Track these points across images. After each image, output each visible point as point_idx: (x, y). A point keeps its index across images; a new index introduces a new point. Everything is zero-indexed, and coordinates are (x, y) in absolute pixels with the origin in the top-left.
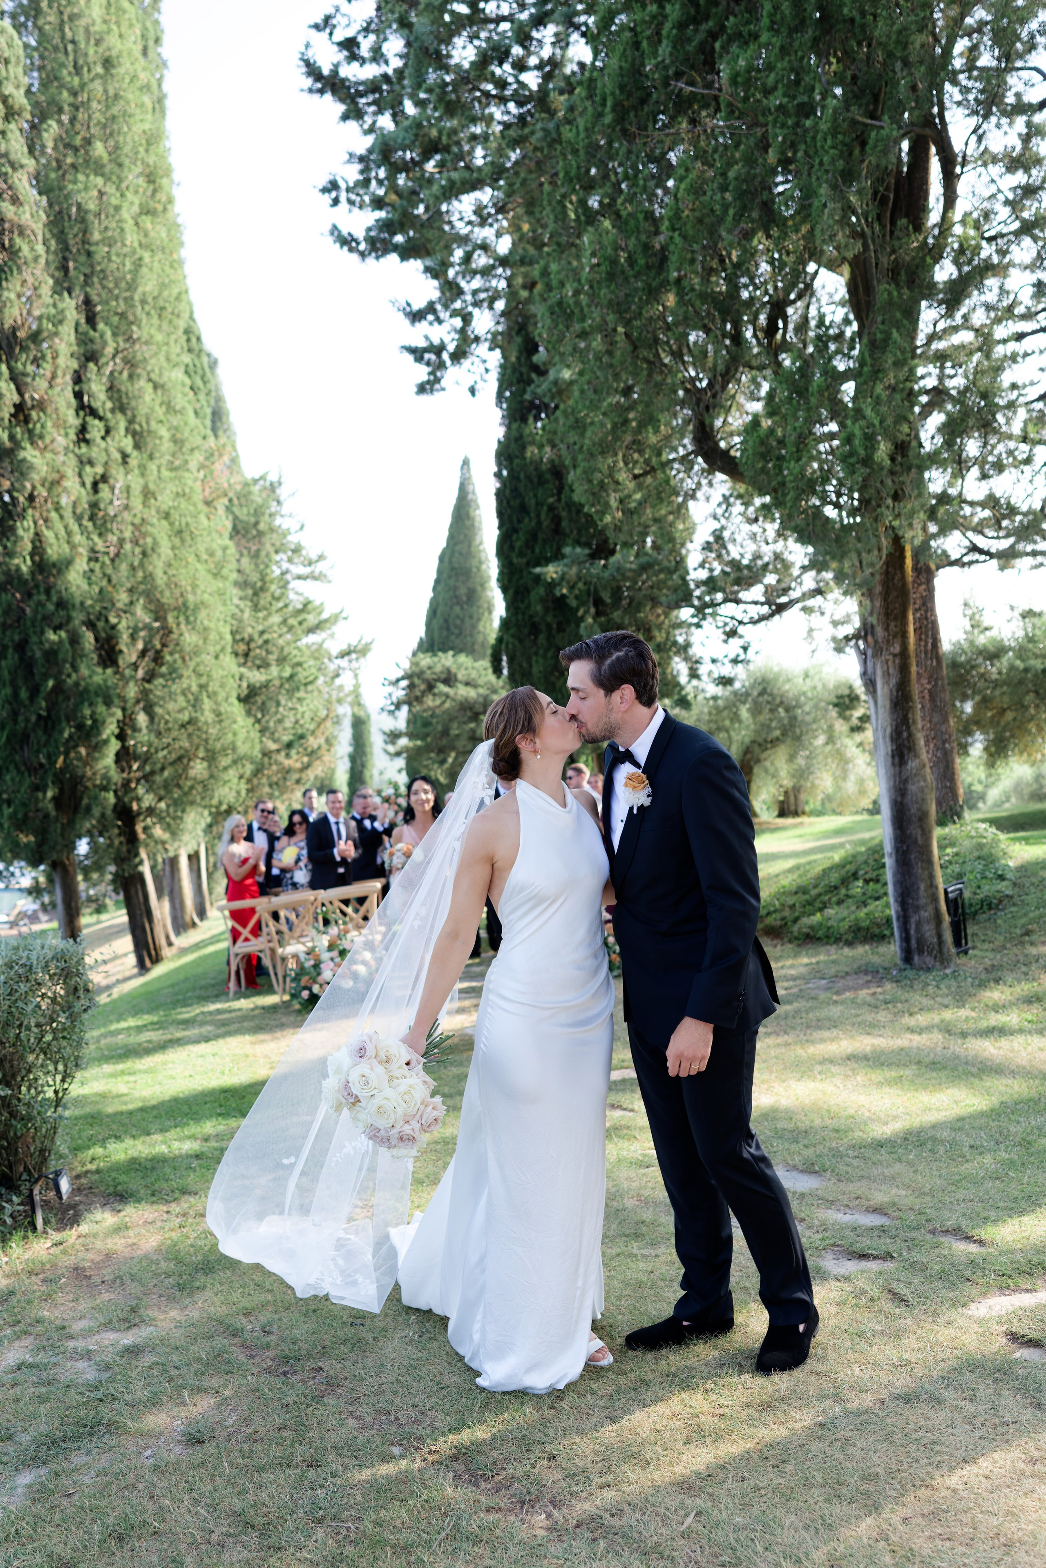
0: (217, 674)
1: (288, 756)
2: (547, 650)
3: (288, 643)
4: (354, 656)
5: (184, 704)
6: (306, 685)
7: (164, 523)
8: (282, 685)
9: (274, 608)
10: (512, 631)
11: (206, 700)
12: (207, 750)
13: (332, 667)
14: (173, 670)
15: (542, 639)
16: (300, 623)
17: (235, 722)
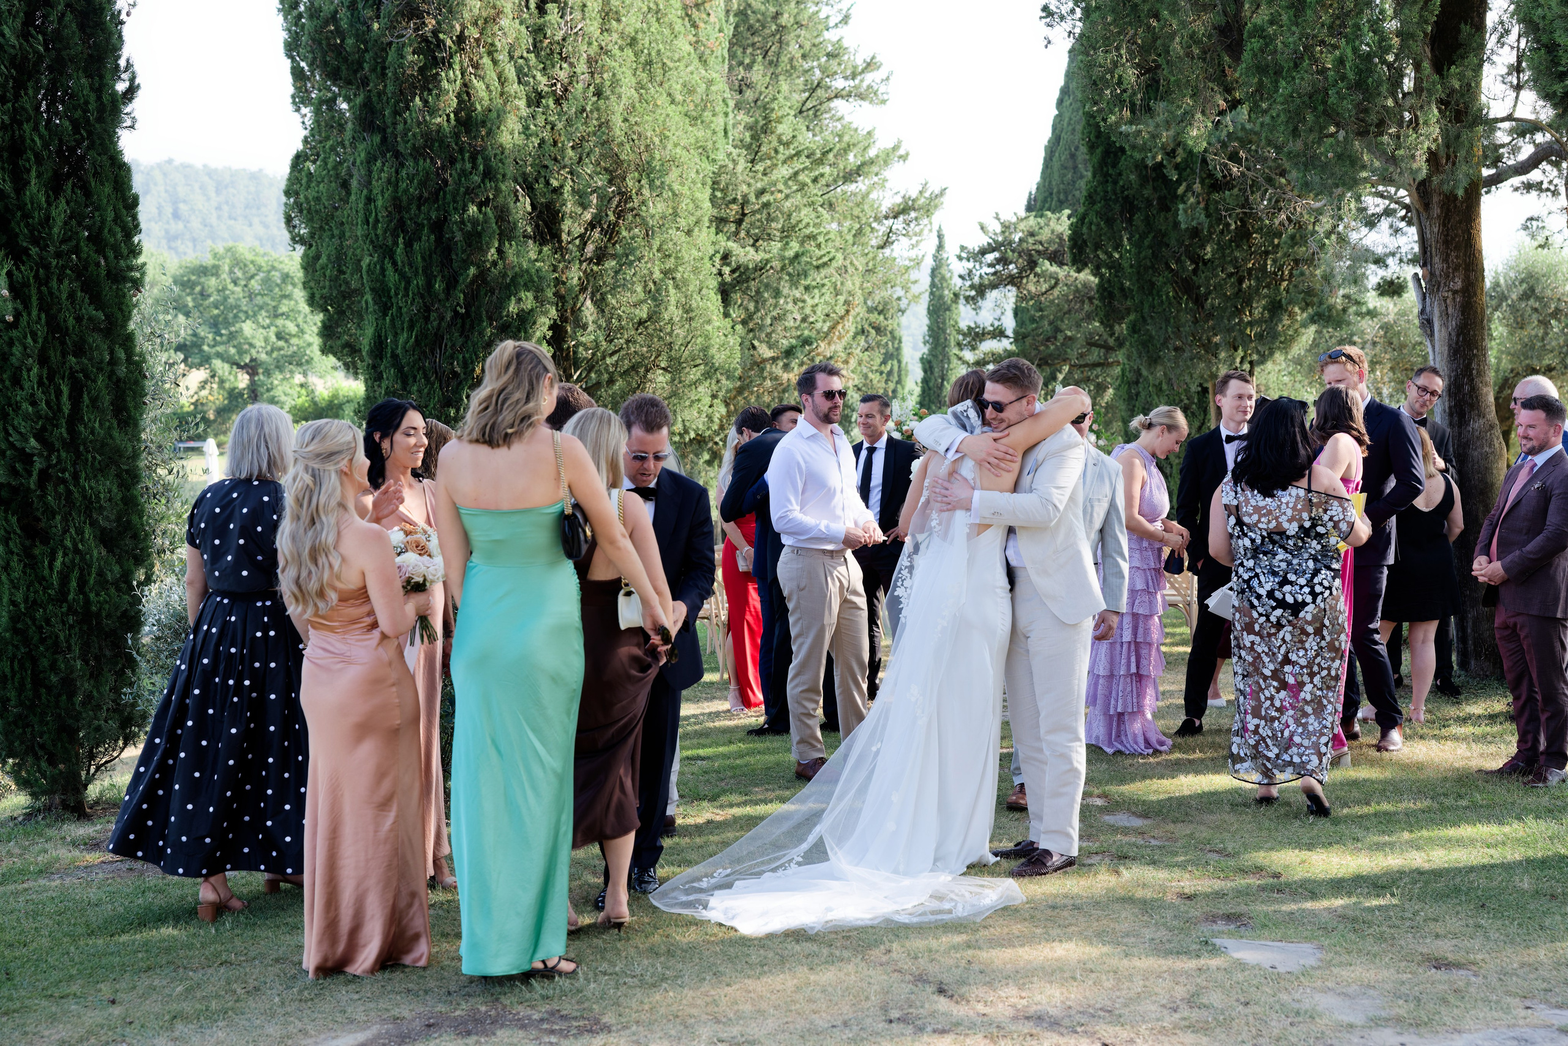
0: (689, 254)
1: (786, 367)
2: (1142, 237)
3: (798, 209)
4: (913, 214)
5: (642, 296)
6: (818, 267)
7: (629, 52)
8: (783, 268)
9: (781, 157)
10: (1098, 207)
11: (672, 291)
12: (671, 359)
13: (882, 229)
14: (629, 251)
15: (1138, 218)
16: (815, 180)
17: (709, 322)
